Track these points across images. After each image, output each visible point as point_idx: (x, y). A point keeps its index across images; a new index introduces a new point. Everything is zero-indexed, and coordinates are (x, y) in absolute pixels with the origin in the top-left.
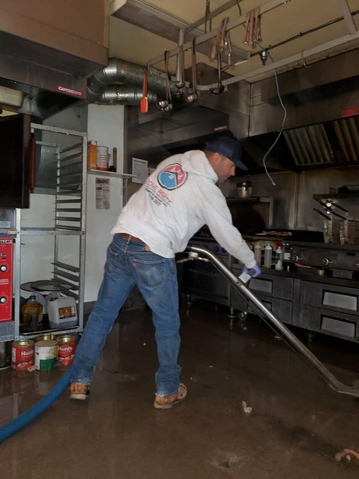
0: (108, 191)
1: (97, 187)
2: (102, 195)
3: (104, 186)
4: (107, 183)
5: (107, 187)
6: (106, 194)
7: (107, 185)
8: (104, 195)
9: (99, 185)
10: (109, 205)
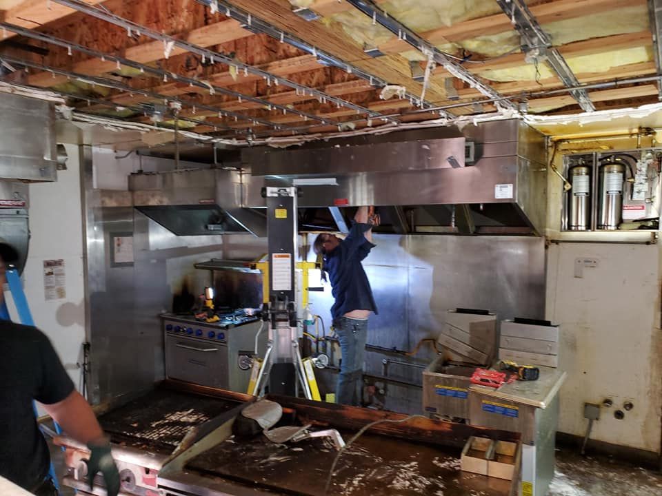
0: (63, 274)
1: (47, 272)
2: (54, 281)
3: (55, 269)
4: (60, 264)
5: (61, 270)
6: (59, 279)
7: (60, 268)
8: (57, 280)
9: (48, 270)
10: (64, 292)
